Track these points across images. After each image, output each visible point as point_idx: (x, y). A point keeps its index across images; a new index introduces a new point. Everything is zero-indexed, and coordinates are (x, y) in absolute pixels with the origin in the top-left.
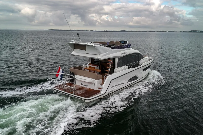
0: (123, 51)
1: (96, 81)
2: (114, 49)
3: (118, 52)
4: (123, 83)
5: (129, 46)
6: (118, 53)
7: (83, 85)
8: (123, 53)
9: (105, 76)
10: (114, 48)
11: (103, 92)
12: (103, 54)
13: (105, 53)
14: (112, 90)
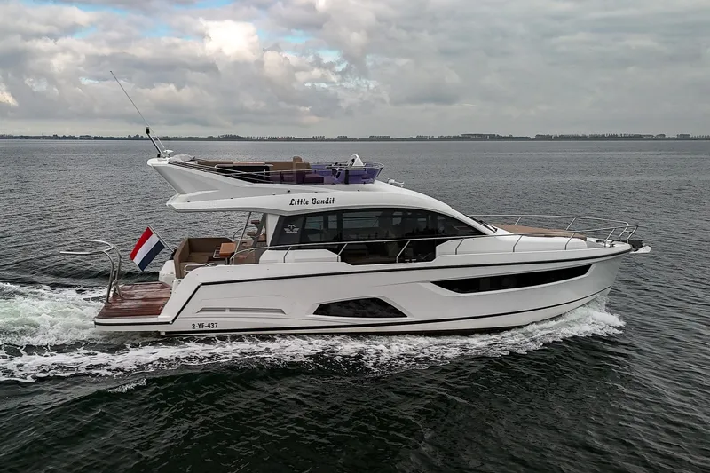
0: (310, 192)
3: (273, 193)
4: (282, 312)
8: (303, 201)
11: (163, 316)
12: (188, 195)
13: (200, 193)
14: (214, 320)
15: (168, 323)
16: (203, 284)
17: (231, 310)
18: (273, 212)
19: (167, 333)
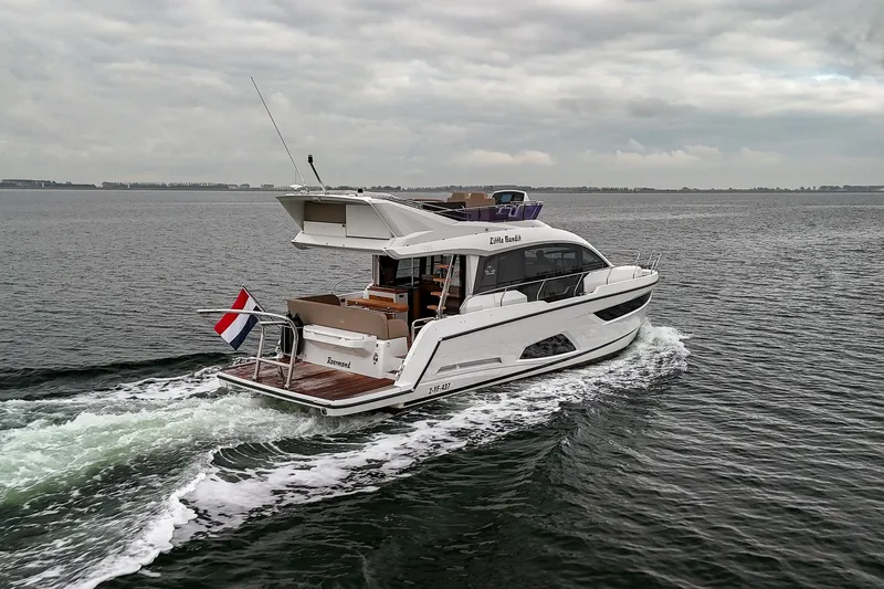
0: (502, 229)
1: (382, 343)
2: (459, 220)
3: (476, 231)
4: (499, 360)
5: (531, 213)
6: (477, 239)
7: (333, 362)
8: (499, 240)
9: (416, 325)
10: (460, 217)
11: (403, 384)
12: (407, 237)
13: (416, 234)
14: (447, 380)
15: (410, 391)
16: (444, 339)
17: (462, 366)
18: (474, 252)
19: (406, 404)
